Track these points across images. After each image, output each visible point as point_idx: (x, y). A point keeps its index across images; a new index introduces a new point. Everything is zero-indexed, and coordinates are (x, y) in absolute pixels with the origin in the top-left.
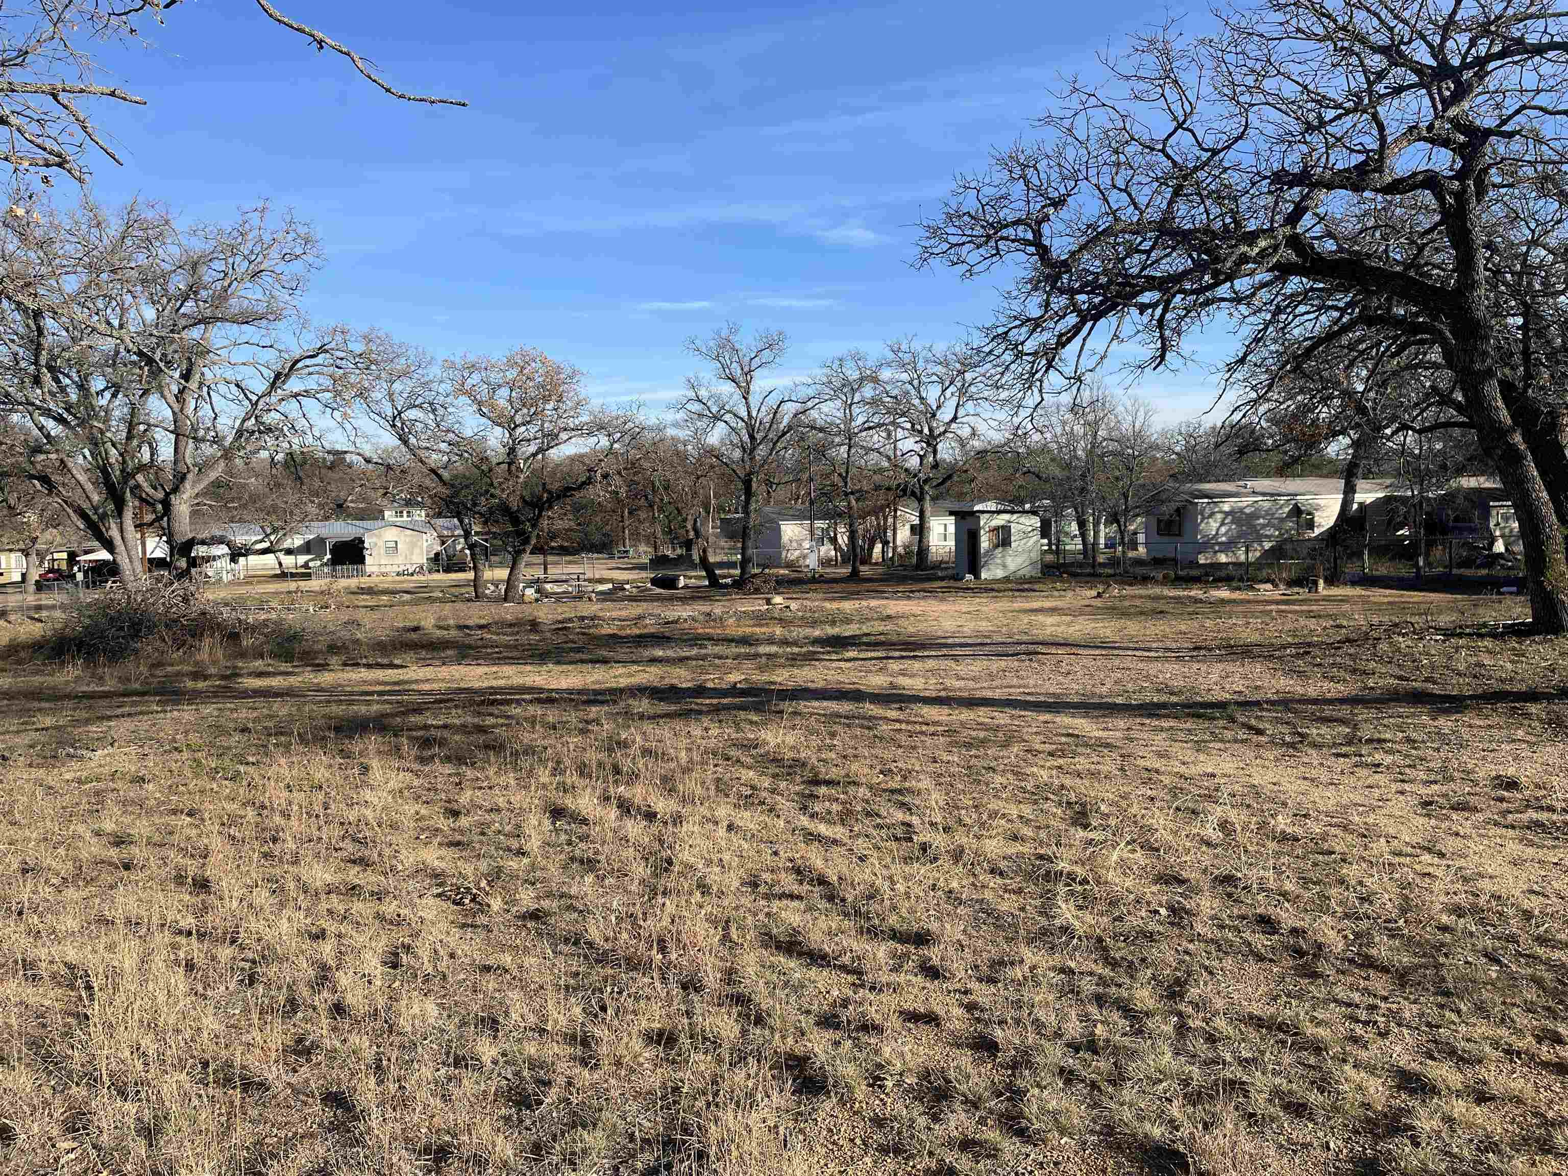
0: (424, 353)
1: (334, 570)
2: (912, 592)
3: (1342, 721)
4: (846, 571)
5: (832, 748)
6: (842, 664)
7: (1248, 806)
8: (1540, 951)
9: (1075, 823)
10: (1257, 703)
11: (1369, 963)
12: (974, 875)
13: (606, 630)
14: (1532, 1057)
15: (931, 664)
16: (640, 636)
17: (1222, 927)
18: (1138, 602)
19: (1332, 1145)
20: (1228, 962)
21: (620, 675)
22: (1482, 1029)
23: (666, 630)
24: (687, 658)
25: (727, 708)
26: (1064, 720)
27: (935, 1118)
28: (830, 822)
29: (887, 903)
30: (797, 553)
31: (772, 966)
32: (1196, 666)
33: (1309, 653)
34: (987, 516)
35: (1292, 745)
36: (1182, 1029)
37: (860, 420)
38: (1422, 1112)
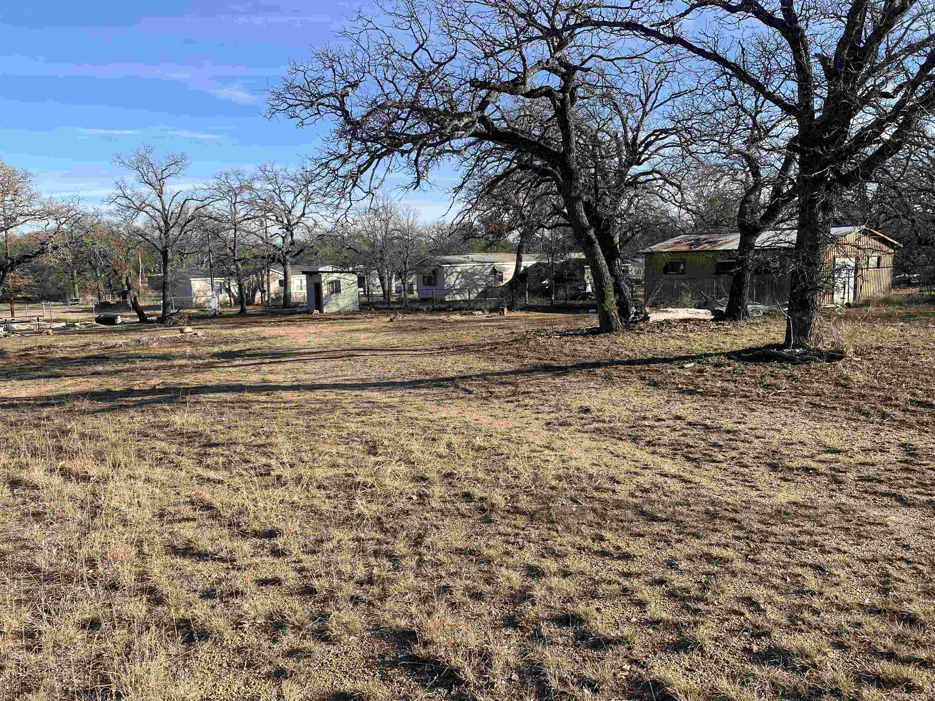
2: (280, 322)
3: (511, 384)
4: (237, 309)
5: (220, 422)
6: (231, 369)
7: (463, 433)
8: (596, 494)
9: (369, 453)
10: (470, 377)
11: (517, 511)
12: (308, 491)
13: (60, 355)
14: (590, 550)
15: (289, 365)
16: (86, 358)
17: (444, 502)
18: (413, 324)
19: (493, 613)
20: (447, 521)
21: (69, 385)
22: (568, 538)
23: (106, 353)
24: (120, 371)
25: (147, 402)
26: (367, 394)
27: (275, 641)
28: (216, 470)
29: (252, 515)
30: (203, 299)
31: (172, 566)
32: (440, 358)
33: (496, 348)
34: (325, 274)
35: (486, 398)
36: (420, 562)
37: (242, 213)
38: (537, 587)
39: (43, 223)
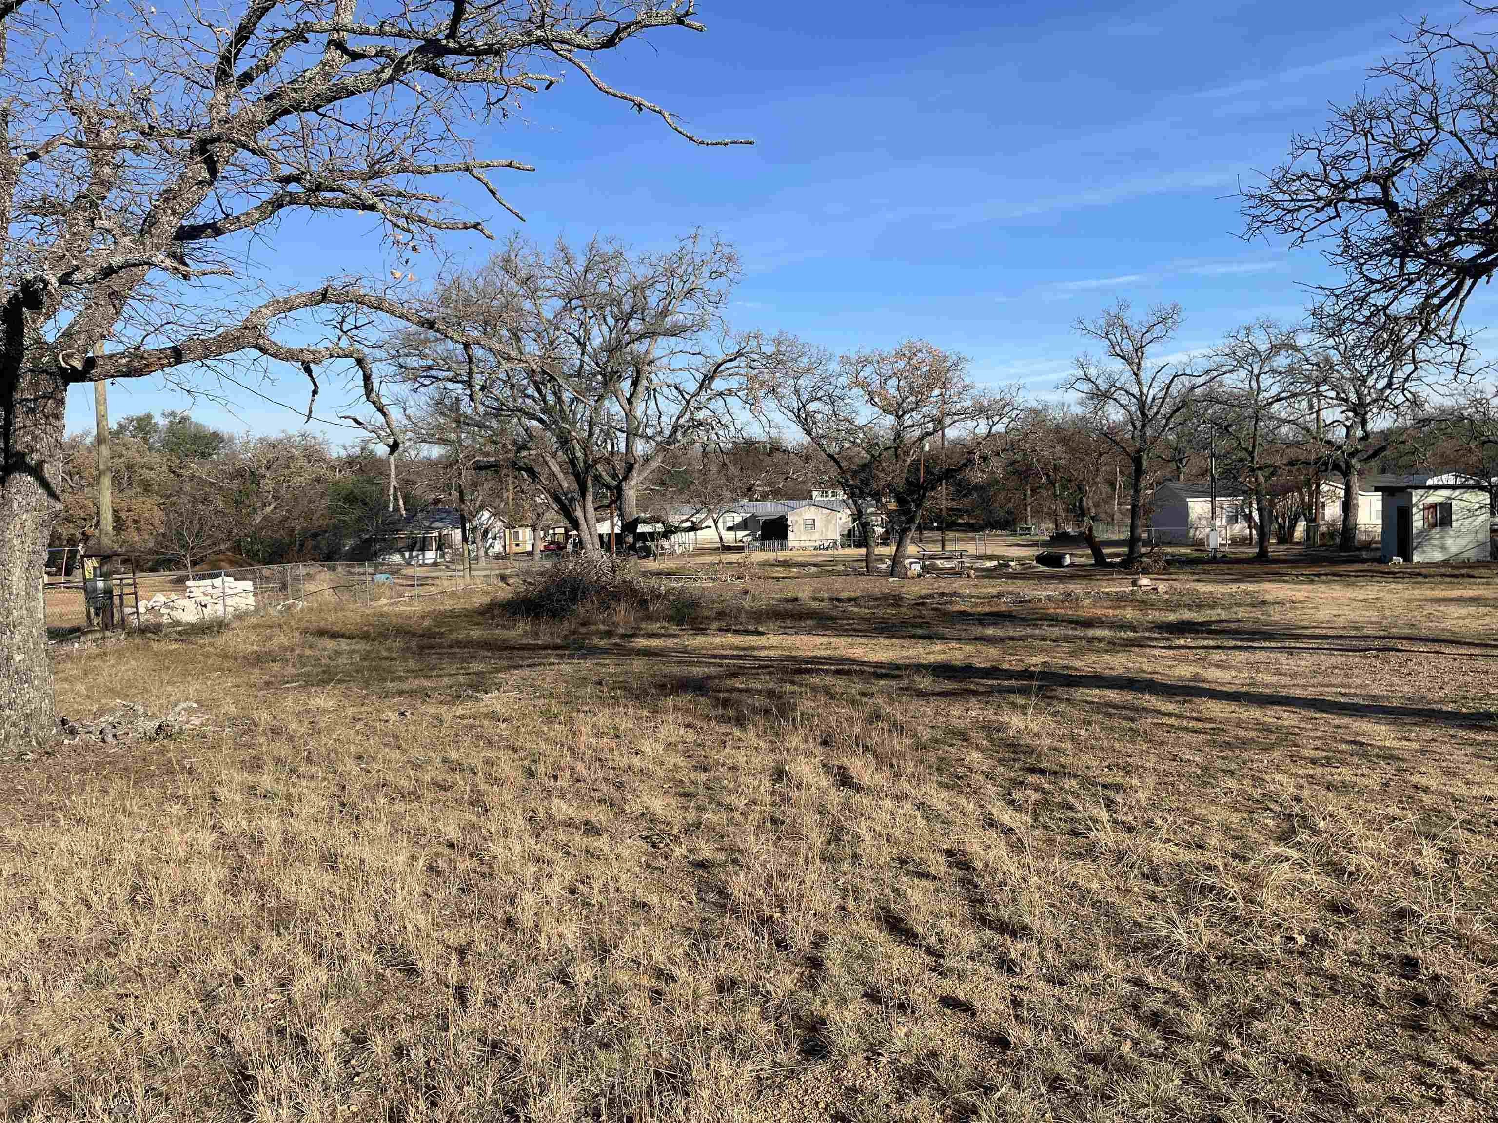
0: (825, 350)
1: (763, 544)
4: (1255, 551)
5: (1075, 737)
6: (1162, 652)
13: (958, 607)
15: (1259, 656)
16: (986, 614)
17: (1353, 963)
21: (934, 652)
23: (1015, 609)
24: (1011, 638)
26: (1362, 726)
28: (1019, 811)
34: (1422, 492)
39: (971, 424)
